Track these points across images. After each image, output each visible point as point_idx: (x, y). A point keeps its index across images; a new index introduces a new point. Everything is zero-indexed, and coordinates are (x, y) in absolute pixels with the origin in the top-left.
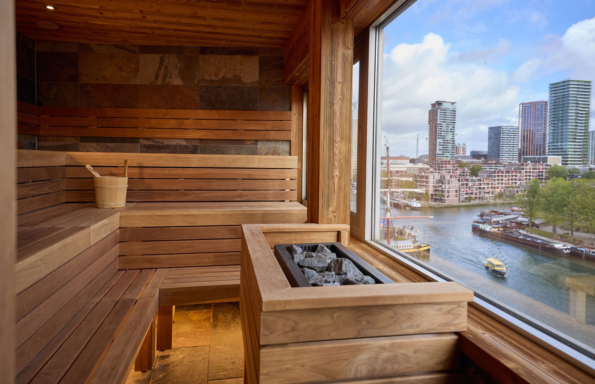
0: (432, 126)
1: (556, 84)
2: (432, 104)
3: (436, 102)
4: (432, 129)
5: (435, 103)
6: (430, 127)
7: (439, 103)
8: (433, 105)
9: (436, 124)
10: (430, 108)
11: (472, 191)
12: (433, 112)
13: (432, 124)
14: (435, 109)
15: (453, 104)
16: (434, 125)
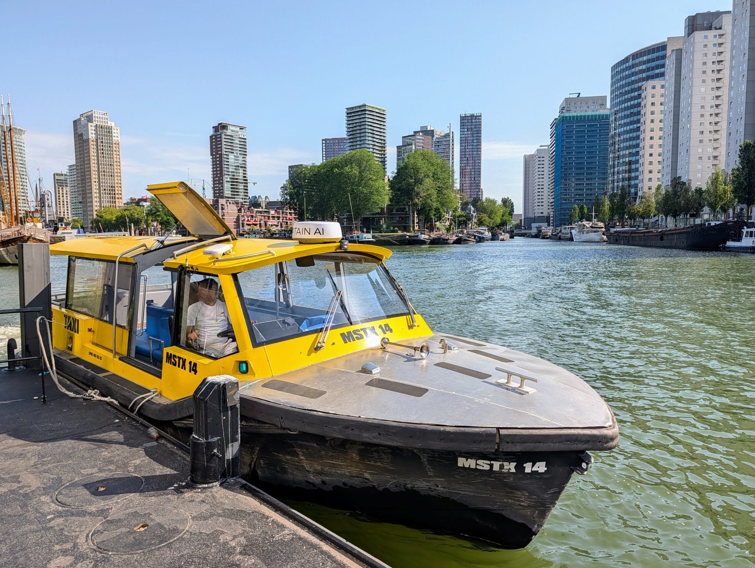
0: (216, 158)
1: (352, 108)
2: (213, 127)
3: (219, 124)
4: (216, 161)
5: (217, 125)
6: (213, 159)
7: (223, 127)
8: (216, 129)
9: (221, 155)
10: (211, 132)
11: (255, 221)
12: (216, 138)
13: (216, 155)
14: (218, 133)
15: (241, 129)
16: (218, 156)
